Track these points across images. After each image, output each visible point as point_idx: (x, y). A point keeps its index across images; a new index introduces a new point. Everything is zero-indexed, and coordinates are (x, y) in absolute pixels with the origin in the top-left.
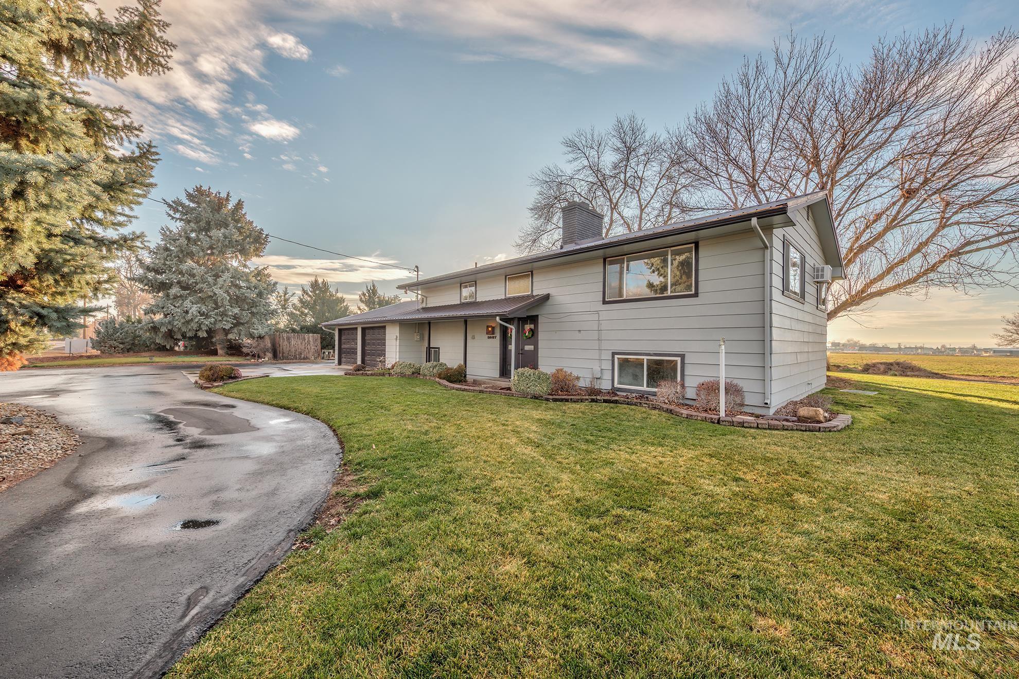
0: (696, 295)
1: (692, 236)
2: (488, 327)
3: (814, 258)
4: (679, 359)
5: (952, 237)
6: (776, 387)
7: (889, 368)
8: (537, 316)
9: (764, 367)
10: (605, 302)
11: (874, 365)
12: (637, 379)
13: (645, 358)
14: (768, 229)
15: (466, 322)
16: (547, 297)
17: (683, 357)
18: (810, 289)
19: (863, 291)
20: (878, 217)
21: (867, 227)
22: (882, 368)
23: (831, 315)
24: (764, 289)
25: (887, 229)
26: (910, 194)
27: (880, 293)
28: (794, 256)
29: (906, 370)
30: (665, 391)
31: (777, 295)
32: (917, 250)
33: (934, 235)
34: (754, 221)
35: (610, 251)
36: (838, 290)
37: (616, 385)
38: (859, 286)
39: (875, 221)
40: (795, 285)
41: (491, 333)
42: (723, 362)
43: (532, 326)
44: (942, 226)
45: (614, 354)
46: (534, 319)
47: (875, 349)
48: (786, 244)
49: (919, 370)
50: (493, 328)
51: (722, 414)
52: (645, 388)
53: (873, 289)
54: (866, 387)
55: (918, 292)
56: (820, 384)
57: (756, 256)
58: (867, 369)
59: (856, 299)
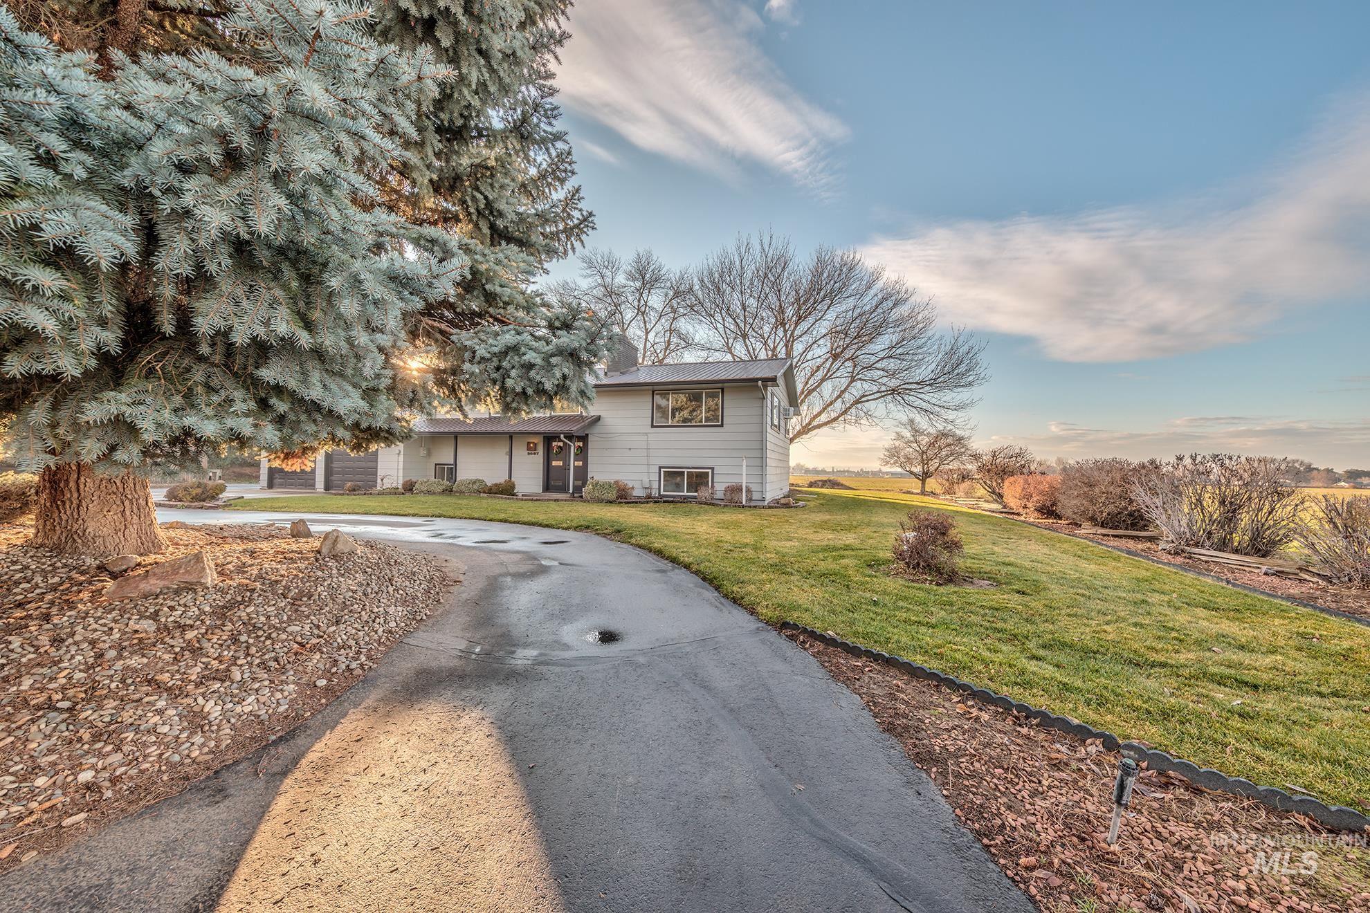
0: (722, 425)
1: (720, 385)
2: (529, 443)
3: (785, 403)
4: (710, 471)
5: (857, 389)
6: (768, 487)
7: (824, 484)
8: (587, 435)
9: (762, 475)
10: (653, 426)
11: (816, 482)
12: (678, 487)
13: (686, 470)
14: (765, 387)
15: (511, 437)
16: (598, 419)
17: (713, 469)
18: (782, 423)
19: (809, 424)
20: (818, 368)
21: (812, 375)
22: (820, 484)
23: (792, 440)
24: (762, 424)
25: (823, 380)
26: (835, 357)
27: (819, 426)
28: (776, 403)
29: (834, 484)
30: (703, 493)
31: (769, 427)
32: (839, 396)
33: (848, 386)
34: (760, 383)
35: (656, 387)
36: (795, 423)
37: (662, 493)
38: (808, 420)
39: (816, 371)
40: (776, 422)
41: (531, 449)
42: (744, 473)
43: (581, 444)
44: (852, 381)
45: (660, 468)
46: (584, 438)
47: (816, 471)
48: (772, 395)
49: (842, 485)
50: (535, 444)
51: (744, 503)
52: (685, 493)
53: (815, 423)
54: (811, 493)
55: (839, 426)
56: (786, 489)
57: (758, 403)
58: (811, 485)
59: (806, 430)
